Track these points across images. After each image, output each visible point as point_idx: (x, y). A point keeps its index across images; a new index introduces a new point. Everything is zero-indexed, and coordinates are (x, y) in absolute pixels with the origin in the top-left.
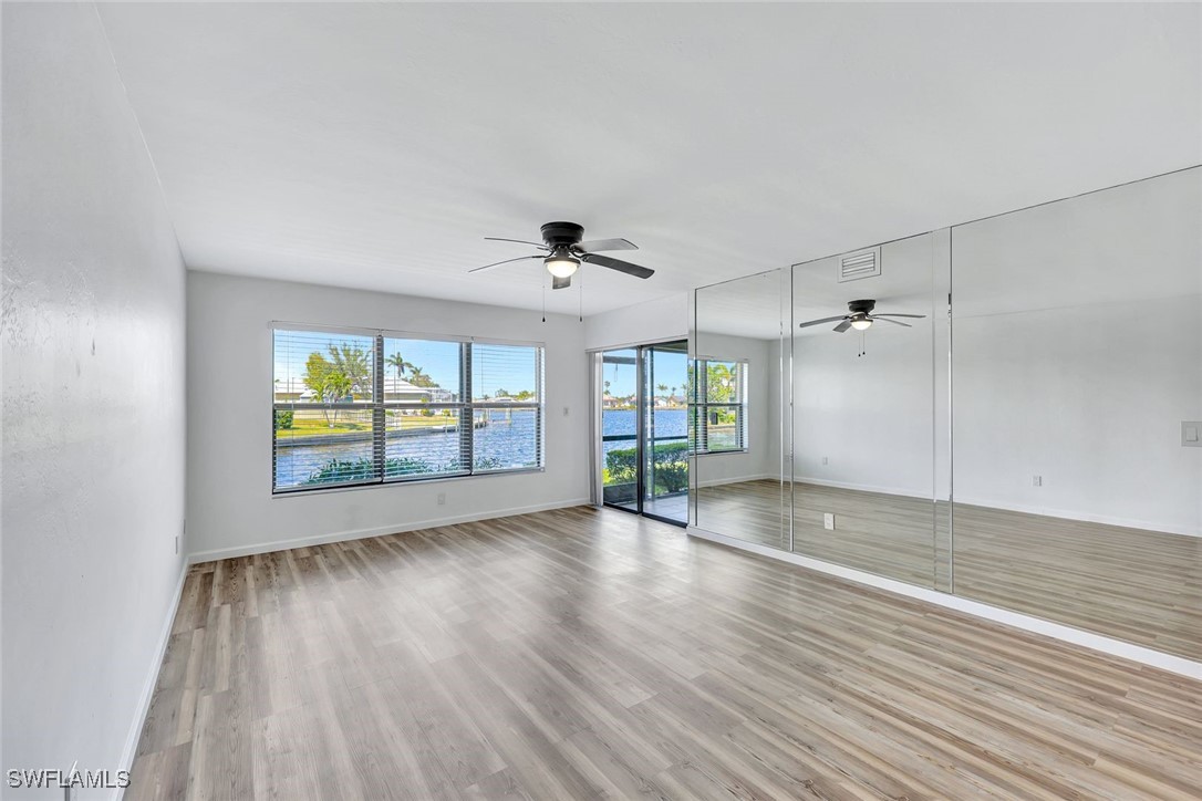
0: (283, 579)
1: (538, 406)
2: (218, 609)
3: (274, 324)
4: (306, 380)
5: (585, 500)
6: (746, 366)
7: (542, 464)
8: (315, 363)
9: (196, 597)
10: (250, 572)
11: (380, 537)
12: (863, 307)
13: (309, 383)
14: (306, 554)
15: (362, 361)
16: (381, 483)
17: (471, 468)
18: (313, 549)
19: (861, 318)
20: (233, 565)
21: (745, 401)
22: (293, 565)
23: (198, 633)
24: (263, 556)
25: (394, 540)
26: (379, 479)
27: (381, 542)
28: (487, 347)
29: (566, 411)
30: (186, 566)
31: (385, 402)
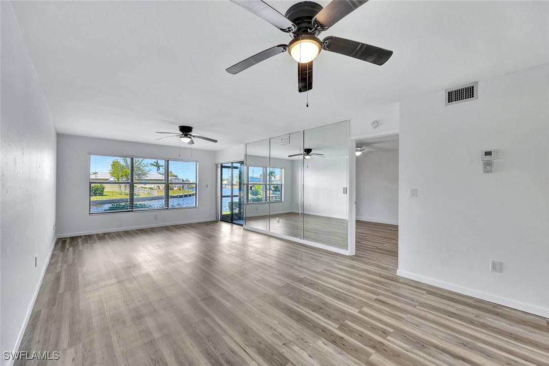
0: (92, 241)
1: (196, 184)
2: (68, 249)
3: (90, 153)
4: (111, 173)
5: (214, 219)
6: (283, 170)
7: (197, 205)
8: (115, 165)
9: (60, 246)
10: (80, 240)
11: (131, 230)
12: (308, 151)
13: (112, 174)
14: (102, 235)
15: (139, 164)
16: (132, 211)
17: (168, 206)
18: (104, 234)
19: (308, 154)
20: (73, 239)
21: (283, 183)
22: (96, 238)
23: (61, 254)
24: (85, 236)
25: (136, 231)
26: (131, 210)
27: (131, 232)
28: (175, 162)
29: (207, 186)
30: (56, 239)
31: (134, 182)
